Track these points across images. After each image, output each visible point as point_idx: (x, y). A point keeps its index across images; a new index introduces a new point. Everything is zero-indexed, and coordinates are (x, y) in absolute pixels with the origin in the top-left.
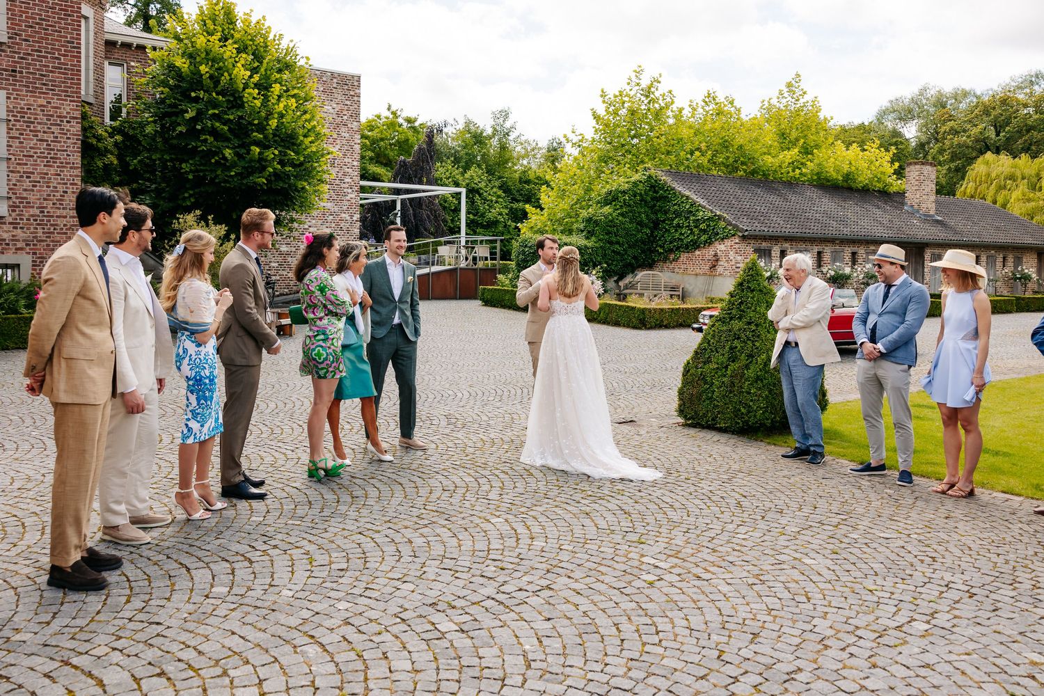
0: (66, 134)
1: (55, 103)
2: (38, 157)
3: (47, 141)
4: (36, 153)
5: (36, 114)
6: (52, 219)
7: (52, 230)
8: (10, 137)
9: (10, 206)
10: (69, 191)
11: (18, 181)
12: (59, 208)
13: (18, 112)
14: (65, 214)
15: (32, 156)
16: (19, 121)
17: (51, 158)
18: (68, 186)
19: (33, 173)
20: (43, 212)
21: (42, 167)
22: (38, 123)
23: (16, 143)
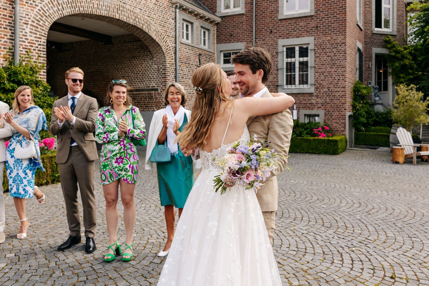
0: (339, 52)
1: (335, 37)
2: (327, 64)
3: (331, 56)
4: (326, 62)
5: (326, 45)
6: (333, 93)
7: (333, 98)
8: (316, 57)
9: (315, 88)
10: (341, 79)
11: (319, 76)
12: (336, 88)
13: (319, 45)
14: (339, 90)
15: (324, 64)
16: (319, 49)
17: (333, 64)
18: (340, 76)
19: (325, 72)
20: (329, 90)
21: (329, 69)
22: (327, 49)
23: (318, 59)
